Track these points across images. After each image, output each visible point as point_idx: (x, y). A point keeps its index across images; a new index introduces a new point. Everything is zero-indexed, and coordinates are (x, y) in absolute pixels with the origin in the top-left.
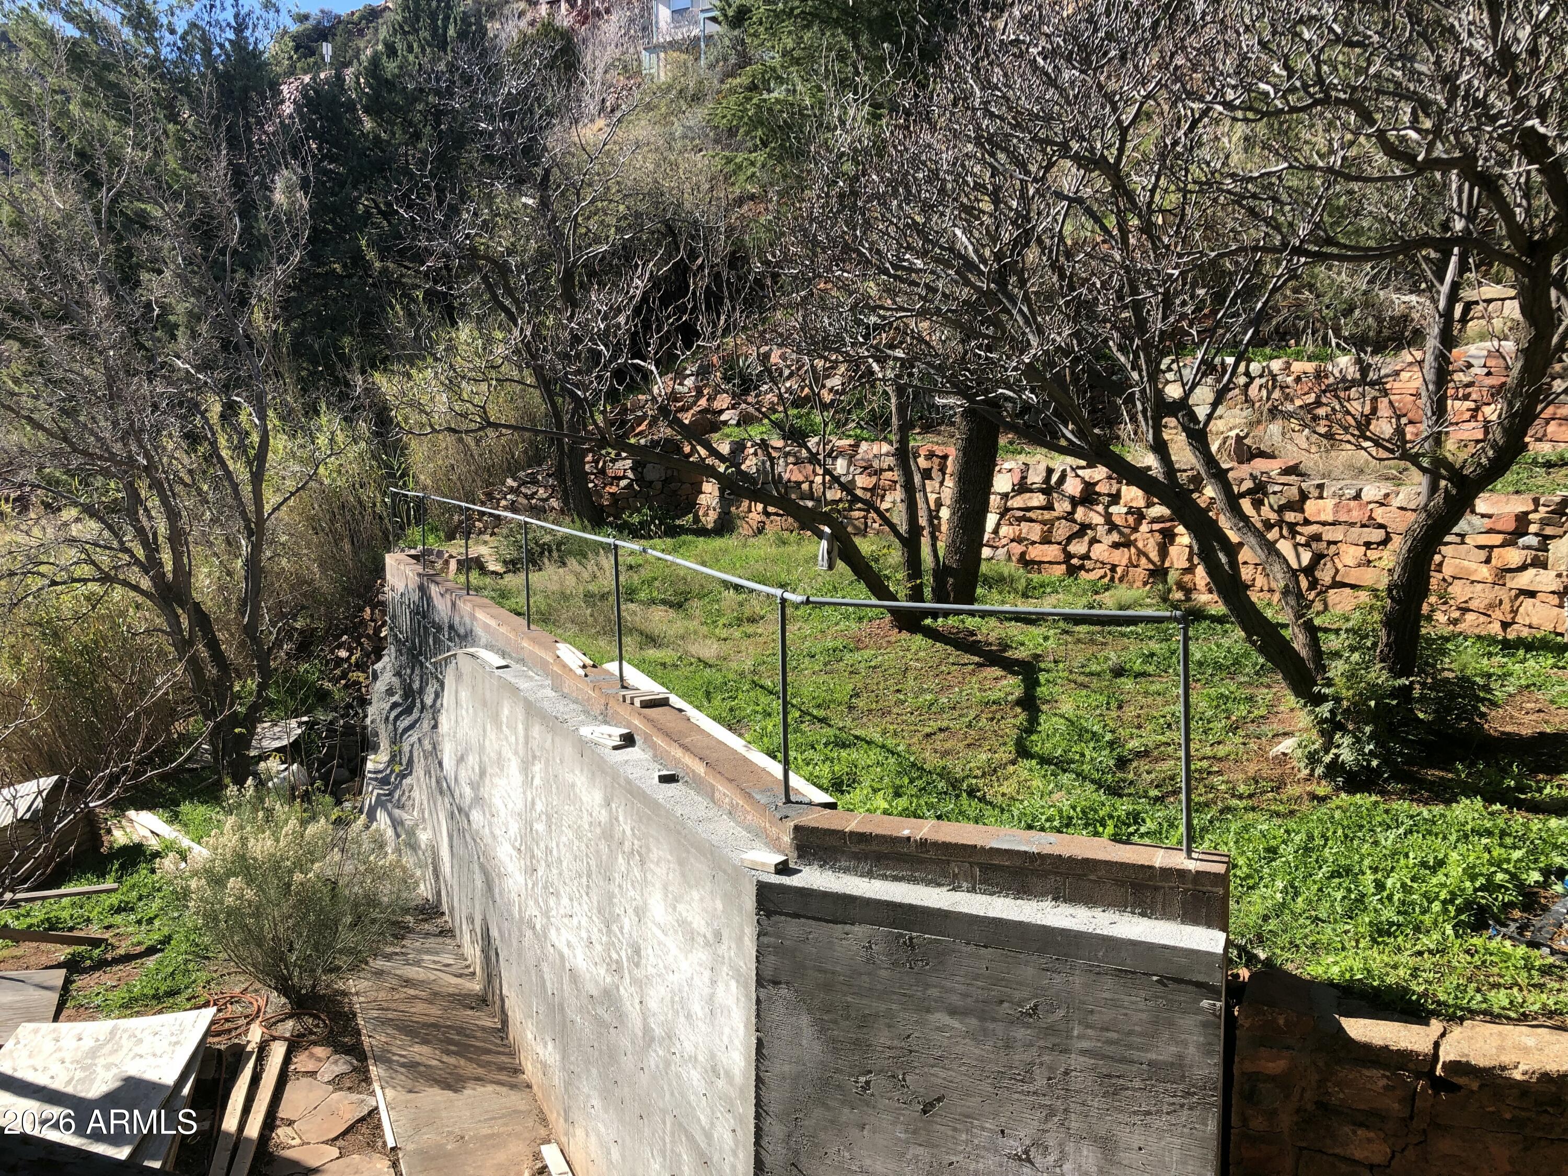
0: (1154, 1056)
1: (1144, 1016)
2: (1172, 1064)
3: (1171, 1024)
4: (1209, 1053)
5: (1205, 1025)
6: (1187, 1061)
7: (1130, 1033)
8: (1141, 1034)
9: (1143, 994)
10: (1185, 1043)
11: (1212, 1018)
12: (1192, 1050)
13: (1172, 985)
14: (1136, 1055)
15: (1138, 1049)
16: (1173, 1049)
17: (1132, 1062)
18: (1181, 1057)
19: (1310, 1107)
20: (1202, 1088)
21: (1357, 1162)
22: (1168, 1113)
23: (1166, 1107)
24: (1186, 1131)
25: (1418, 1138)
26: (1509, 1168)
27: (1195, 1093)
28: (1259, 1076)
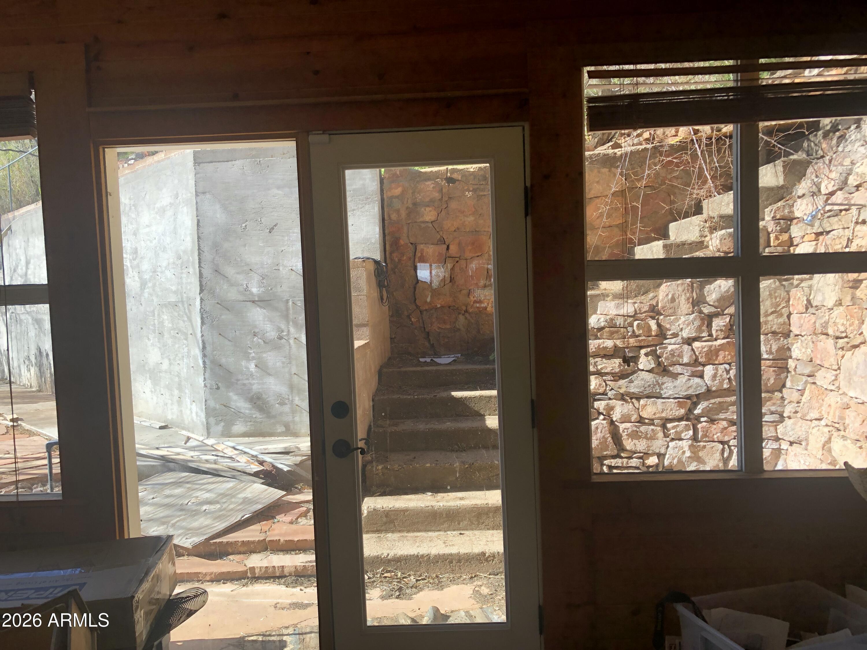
0: (355, 187)
2: (361, 188)
4: (374, 180)
6: (366, 186)
10: (365, 179)
12: (367, 181)
16: (361, 182)
18: (364, 185)
19: (411, 206)
20: (372, 195)
21: (427, 222)
22: (361, 208)
23: (360, 206)
24: (368, 213)
25: (445, 206)
26: (474, 210)
27: (370, 198)
28: (392, 197)
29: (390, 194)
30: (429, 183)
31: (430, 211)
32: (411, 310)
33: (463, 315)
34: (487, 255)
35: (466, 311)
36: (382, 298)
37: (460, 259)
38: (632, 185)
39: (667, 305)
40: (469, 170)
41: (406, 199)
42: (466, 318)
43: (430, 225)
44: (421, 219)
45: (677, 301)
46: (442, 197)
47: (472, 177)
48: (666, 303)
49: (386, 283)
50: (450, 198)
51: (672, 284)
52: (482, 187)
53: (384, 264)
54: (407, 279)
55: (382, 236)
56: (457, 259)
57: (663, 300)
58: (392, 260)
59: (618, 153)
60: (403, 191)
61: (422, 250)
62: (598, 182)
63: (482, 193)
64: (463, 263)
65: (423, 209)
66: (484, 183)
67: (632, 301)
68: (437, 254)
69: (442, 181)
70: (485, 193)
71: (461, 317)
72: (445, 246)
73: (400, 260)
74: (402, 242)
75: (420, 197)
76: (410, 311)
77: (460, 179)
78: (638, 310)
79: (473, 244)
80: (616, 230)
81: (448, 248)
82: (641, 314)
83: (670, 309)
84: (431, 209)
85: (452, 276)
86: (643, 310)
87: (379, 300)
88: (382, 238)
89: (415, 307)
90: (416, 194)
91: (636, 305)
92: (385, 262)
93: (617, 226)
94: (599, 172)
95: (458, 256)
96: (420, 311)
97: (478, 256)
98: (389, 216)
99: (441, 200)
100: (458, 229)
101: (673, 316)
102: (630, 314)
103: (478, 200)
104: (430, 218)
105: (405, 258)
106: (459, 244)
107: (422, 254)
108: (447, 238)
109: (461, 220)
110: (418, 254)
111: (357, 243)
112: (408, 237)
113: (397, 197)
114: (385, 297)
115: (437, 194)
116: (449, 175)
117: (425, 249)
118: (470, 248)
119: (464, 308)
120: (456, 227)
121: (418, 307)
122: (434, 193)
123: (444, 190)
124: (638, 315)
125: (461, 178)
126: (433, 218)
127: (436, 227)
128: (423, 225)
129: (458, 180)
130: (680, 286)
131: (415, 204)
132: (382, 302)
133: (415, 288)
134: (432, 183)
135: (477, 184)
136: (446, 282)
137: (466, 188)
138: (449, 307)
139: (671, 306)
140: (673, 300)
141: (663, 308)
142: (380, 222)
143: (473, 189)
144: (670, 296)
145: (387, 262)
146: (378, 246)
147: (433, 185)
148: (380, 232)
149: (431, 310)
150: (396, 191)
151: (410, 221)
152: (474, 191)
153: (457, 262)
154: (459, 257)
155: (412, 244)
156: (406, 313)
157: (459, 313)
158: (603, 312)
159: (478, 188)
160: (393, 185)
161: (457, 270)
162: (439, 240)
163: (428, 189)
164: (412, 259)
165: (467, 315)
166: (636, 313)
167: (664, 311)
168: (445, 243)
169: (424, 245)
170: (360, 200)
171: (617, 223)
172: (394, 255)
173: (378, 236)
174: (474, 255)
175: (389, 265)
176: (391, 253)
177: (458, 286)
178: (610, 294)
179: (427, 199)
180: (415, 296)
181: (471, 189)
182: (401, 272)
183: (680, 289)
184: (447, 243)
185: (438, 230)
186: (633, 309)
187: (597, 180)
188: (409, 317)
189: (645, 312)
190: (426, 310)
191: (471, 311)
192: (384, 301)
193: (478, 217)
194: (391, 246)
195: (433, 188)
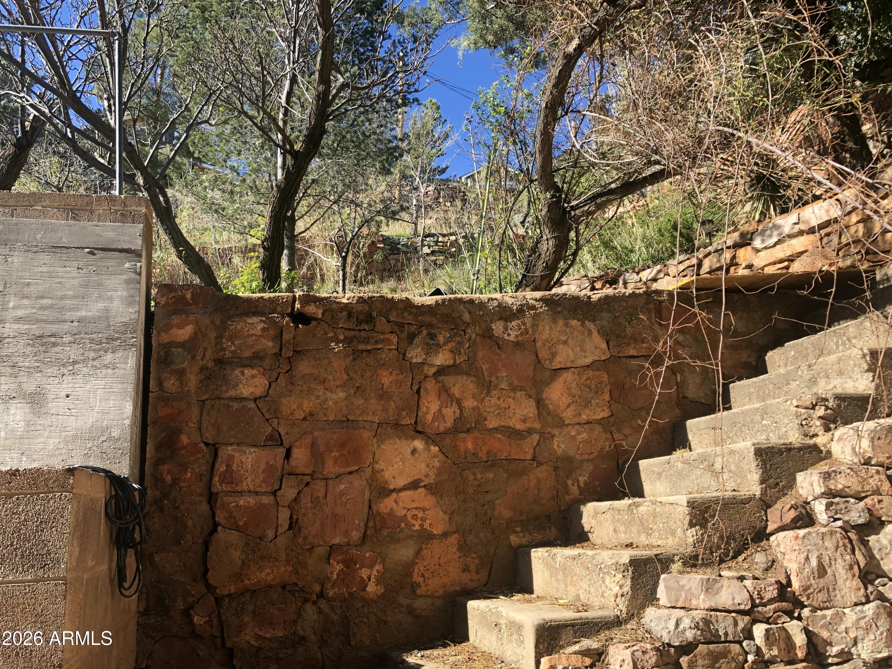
0: (84, 313)
1: (77, 281)
2: (100, 317)
3: (99, 285)
4: (131, 304)
5: (128, 282)
6: (113, 313)
7: (62, 298)
8: (74, 297)
9: (75, 264)
10: (110, 299)
11: (133, 276)
12: (116, 303)
13: (100, 254)
14: (68, 315)
15: (70, 310)
16: (101, 305)
17: (65, 321)
18: (107, 310)
19: (210, 365)
20: (124, 333)
21: (245, 399)
22: (94, 359)
23: (92, 355)
24: (110, 371)
25: (286, 367)
26: (345, 377)
27: (118, 338)
28: (171, 344)
29: (165, 338)
30: (255, 319)
31: (253, 377)
32: (193, 596)
33: (315, 603)
34: (369, 470)
35: (321, 595)
36: (121, 577)
37: (312, 478)
38: (619, 352)
39: (813, 582)
40: (339, 300)
41: (201, 351)
42: (320, 612)
43: (253, 406)
44: (232, 393)
45: (829, 571)
46: (281, 350)
47: (345, 314)
48: (809, 578)
49: (137, 536)
50: (296, 352)
51: (809, 533)
52: (363, 334)
53: (136, 486)
54: (190, 523)
55: (138, 424)
56: (308, 479)
57: (800, 572)
58: (158, 479)
59: (593, 296)
60: (195, 333)
61: (231, 458)
62: (565, 342)
63: (361, 347)
64: (319, 487)
65: (237, 372)
66: (366, 327)
67: (734, 574)
68: (263, 467)
69: (283, 318)
70: (369, 348)
71: (310, 609)
72: (282, 452)
73: (175, 481)
74: (184, 440)
75: (233, 348)
76: (191, 599)
77: (320, 316)
78: (755, 596)
79: (342, 446)
80: (598, 428)
81: (288, 455)
82: (765, 605)
83: (820, 591)
84: (255, 372)
85: (295, 517)
86: (768, 596)
87: (112, 581)
88: (137, 430)
89: (204, 590)
90: (224, 340)
91: (748, 583)
92: (141, 483)
93: (599, 422)
94: (566, 325)
95: (309, 472)
96: (217, 599)
97: (351, 473)
98: (160, 384)
99: (278, 355)
100: (311, 414)
101: (827, 608)
102: (742, 607)
103: (354, 359)
104: (251, 389)
105: (189, 475)
106: (313, 446)
107: (228, 466)
108: (287, 433)
109: (318, 397)
110: (221, 468)
111: (75, 437)
112: (200, 429)
113: (182, 345)
114: (130, 573)
115: (270, 344)
116: (297, 306)
117: (237, 455)
118: (335, 454)
119: (317, 588)
120: (308, 410)
121: (210, 588)
122: (265, 341)
123: (286, 337)
124: (760, 609)
125: (323, 314)
126: (259, 391)
127: (264, 411)
128: (236, 406)
129: (315, 319)
130: (827, 538)
131: (220, 362)
132: (121, 586)
133: (206, 544)
134: (261, 321)
135: (354, 330)
136: (280, 530)
137: (331, 335)
138: (284, 587)
139: (821, 586)
140: (822, 571)
141: (806, 589)
142: (137, 394)
143: (346, 338)
144: (814, 562)
145: (146, 484)
146: (127, 445)
147: (262, 325)
148: (134, 414)
149: (242, 594)
150: (181, 332)
151: (206, 397)
152: (348, 341)
153: (307, 484)
154: (312, 475)
155: (207, 444)
156: (180, 604)
157: (306, 601)
158: (677, 601)
159: (354, 337)
160: (175, 320)
161: (306, 500)
162: (271, 438)
163: (251, 332)
164: (205, 479)
165: (323, 604)
166: (754, 605)
167: (808, 598)
168: (282, 444)
169: (235, 447)
170: (92, 341)
171: (600, 417)
172: (164, 468)
173: (127, 422)
174: (342, 470)
175: (149, 491)
176: (156, 465)
177: (305, 538)
178: (676, 558)
179: (248, 354)
180: (205, 563)
181: (342, 337)
182: (177, 508)
183: (829, 544)
184: (286, 444)
185: (267, 416)
186: (747, 595)
187: (564, 338)
188: (187, 613)
189: (771, 601)
190: (230, 595)
191: (331, 593)
192: (126, 585)
193: (352, 391)
194: (158, 448)
195: (263, 330)
